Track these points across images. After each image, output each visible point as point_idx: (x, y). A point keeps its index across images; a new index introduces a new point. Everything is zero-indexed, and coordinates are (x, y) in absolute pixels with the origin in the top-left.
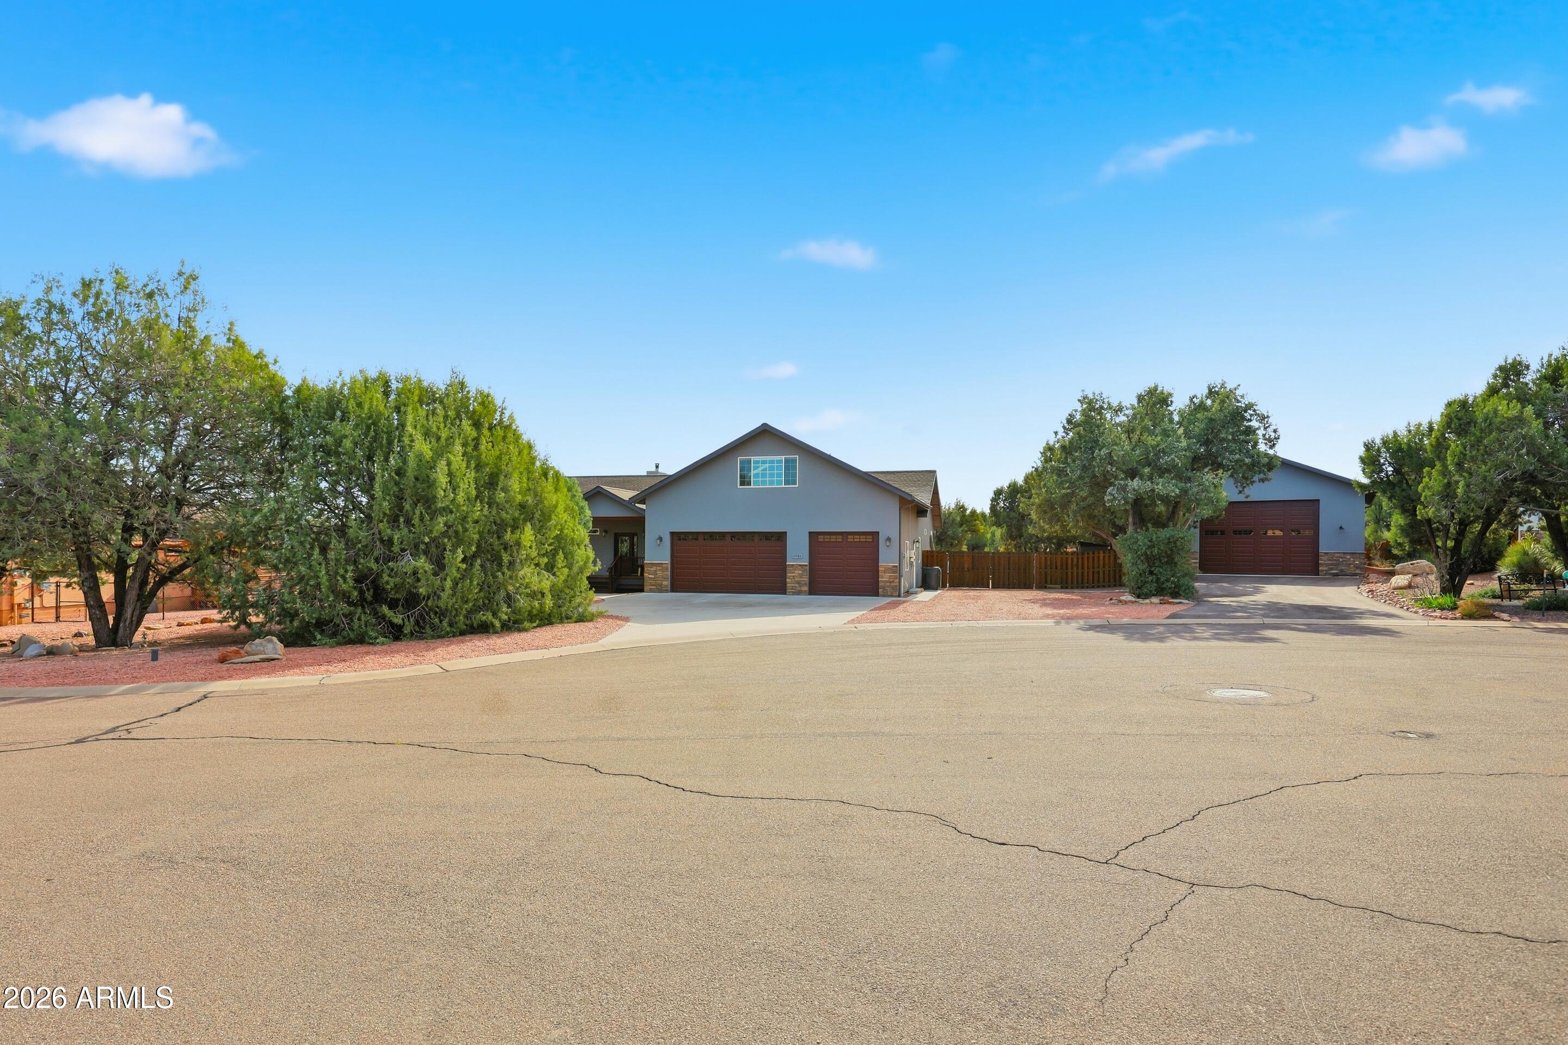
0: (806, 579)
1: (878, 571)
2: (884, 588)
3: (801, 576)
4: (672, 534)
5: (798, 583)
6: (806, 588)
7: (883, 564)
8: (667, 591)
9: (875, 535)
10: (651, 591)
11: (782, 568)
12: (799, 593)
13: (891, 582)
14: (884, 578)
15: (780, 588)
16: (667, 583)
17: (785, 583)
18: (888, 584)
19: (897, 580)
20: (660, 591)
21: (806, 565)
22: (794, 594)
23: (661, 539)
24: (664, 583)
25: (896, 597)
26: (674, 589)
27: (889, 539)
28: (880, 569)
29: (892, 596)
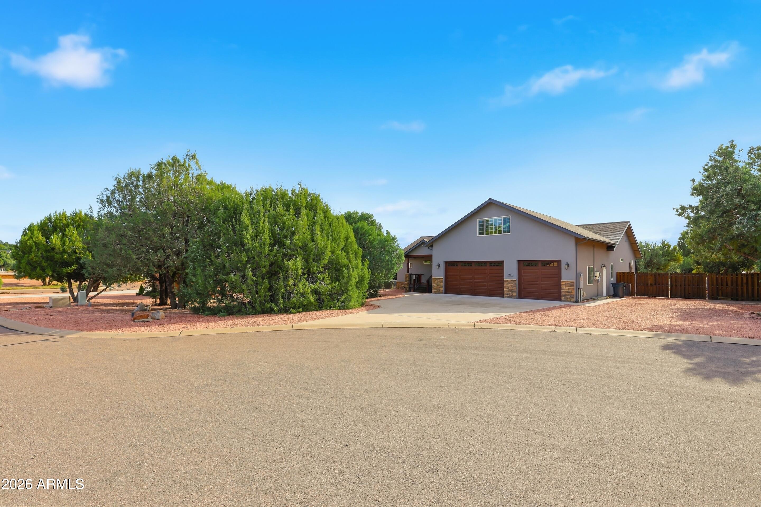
0: (515, 289)
1: (560, 285)
2: (565, 296)
3: (512, 287)
4: (446, 263)
5: (511, 291)
6: (515, 294)
7: (564, 281)
8: (442, 293)
9: (559, 262)
10: (435, 293)
11: (502, 282)
12: (512, 297)
13: (569, 292)
14: (565, 290)
15: (501, 294)
16: (443, 289)
17: (503, 291)
18: (567, 293)
19: (575, 291)
20: (439, 293)
21: (516, 281)
22: (508, 297)
23: (439, 265)
24: (441, 289)
25: (573, 302)
26: (446, 292)
27: (568, 265)
28: (562, 284)
29: (570, 301)
